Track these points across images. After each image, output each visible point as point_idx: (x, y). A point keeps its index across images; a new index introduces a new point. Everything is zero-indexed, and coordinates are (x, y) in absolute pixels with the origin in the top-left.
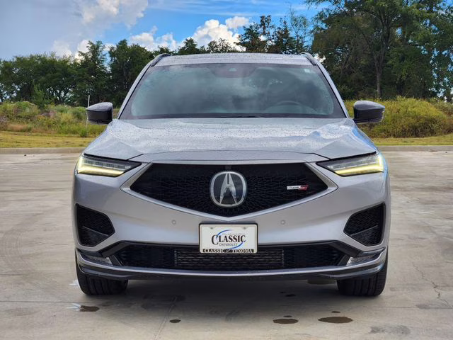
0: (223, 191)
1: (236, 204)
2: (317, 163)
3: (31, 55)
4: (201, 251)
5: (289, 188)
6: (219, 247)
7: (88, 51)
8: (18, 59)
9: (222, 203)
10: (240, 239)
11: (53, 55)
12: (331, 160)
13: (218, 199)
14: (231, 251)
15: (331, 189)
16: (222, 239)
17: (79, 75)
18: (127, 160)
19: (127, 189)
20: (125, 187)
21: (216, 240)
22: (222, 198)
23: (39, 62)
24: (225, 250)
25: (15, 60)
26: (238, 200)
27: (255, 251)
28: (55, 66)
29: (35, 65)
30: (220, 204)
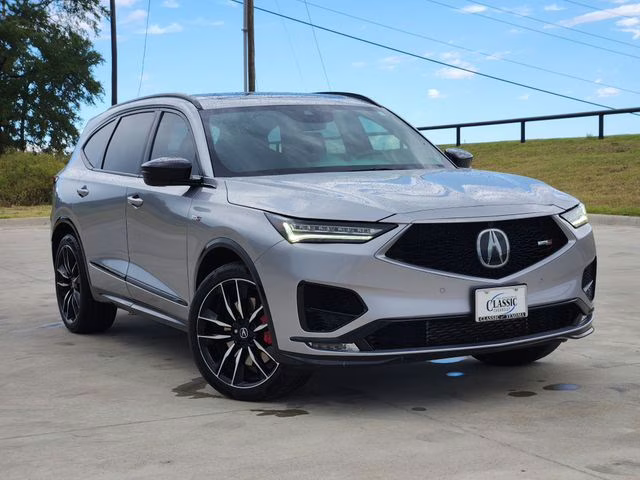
0: (490, 250)
1: (503, 264)
2: (560, 215)
4: (477, 320)
5: (539, 243)
6: (495, 313)
9: (491, 264)
10: (512, 302)
12: (566, 211)
14: (505, 316)
15: (571, 243)
16: (497, 303)
18: (377, 222)
19: (382, 257)
20: (380, 254)
21: (491, 306)
22: (489, 259)
24: (499, 317)
26: (504, 259)
27: (527, 315)
30: (488, 266)
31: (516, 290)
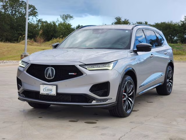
0: (48, 74)
1: (52, 78)
2: (80, 65)
3: (161, 22)
4: (40, 94)
5: (69, 74)
6: (45, 93)
7: (184, 20)
8: (156, 24)
9: (48, 78)
10: (51, 90)
11: (171, 22)
12: (86, 65)
13: (46, 76)
14: (48, 94)
15: (84, 75)
16: (46, 90)
17: (180, 30)
18: (26, 62)
19: (25, 72)
21: (44, 90)
22: (47, 76)
23: (164, 25)
24: (47, 94)
25: (155, 24)
26: (52, 77)
27: (55, 95)
28: (171, 27)
29: (163, 26)
30: (47, 78)
31: (52, 87)
